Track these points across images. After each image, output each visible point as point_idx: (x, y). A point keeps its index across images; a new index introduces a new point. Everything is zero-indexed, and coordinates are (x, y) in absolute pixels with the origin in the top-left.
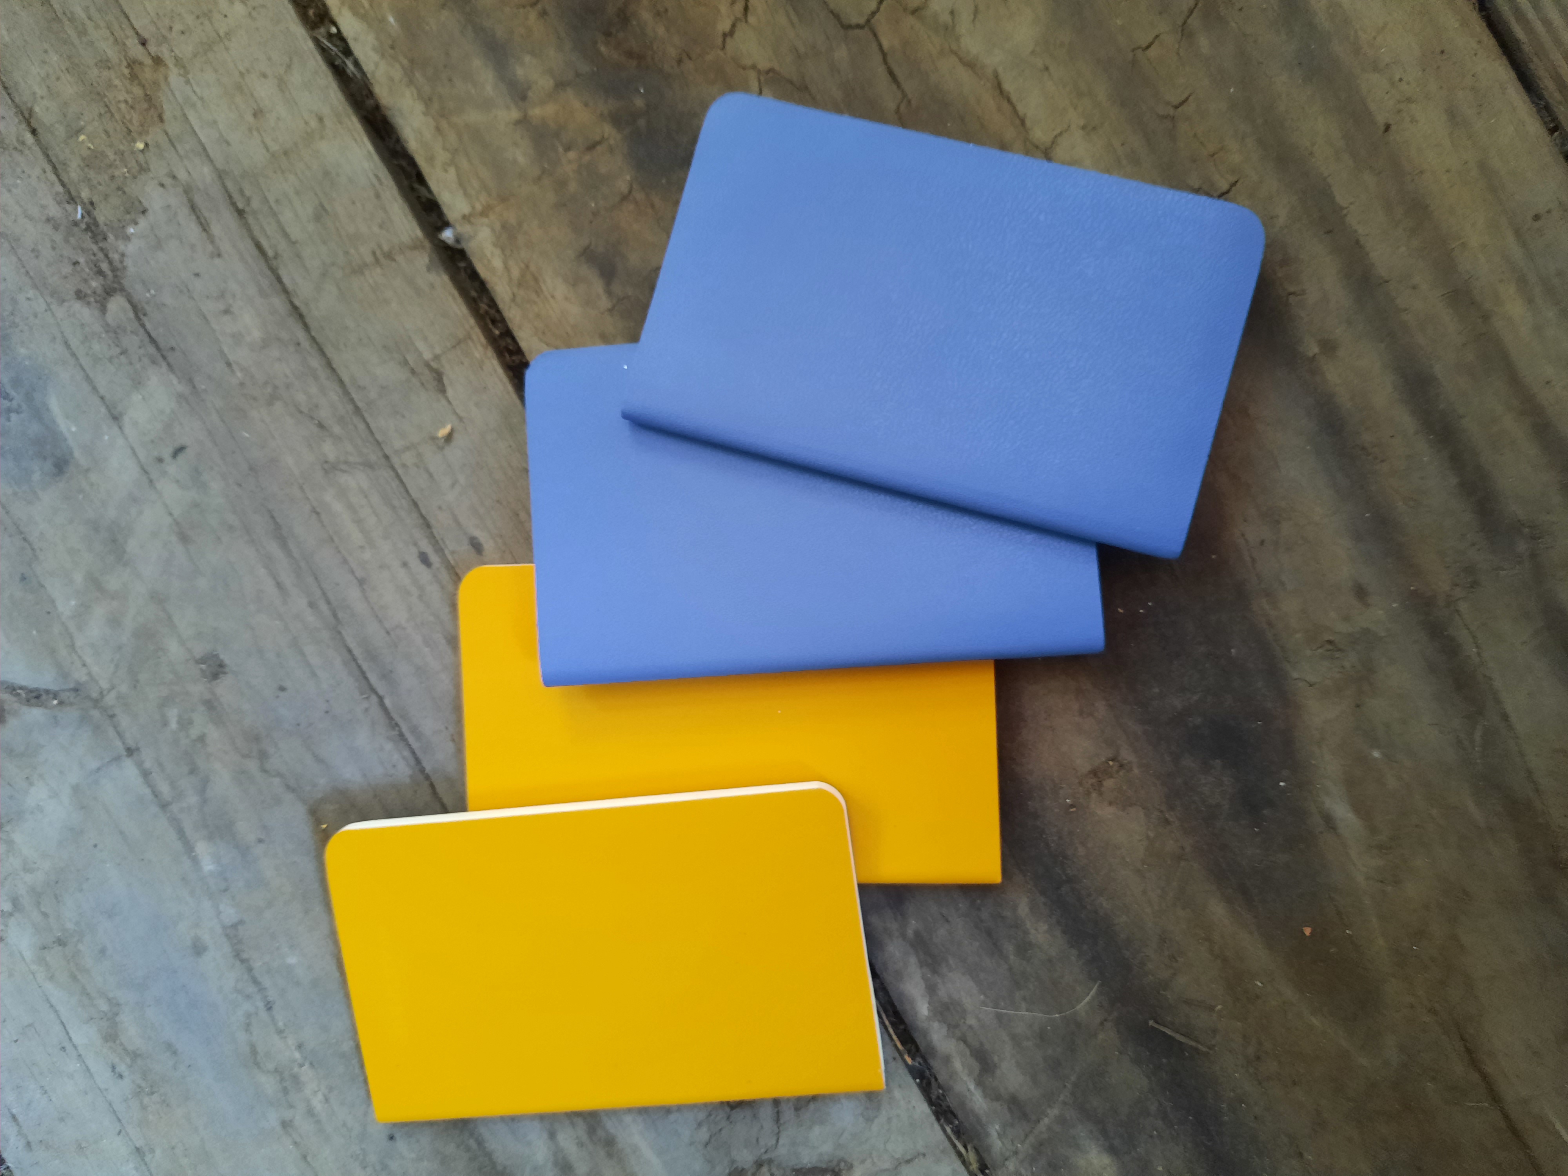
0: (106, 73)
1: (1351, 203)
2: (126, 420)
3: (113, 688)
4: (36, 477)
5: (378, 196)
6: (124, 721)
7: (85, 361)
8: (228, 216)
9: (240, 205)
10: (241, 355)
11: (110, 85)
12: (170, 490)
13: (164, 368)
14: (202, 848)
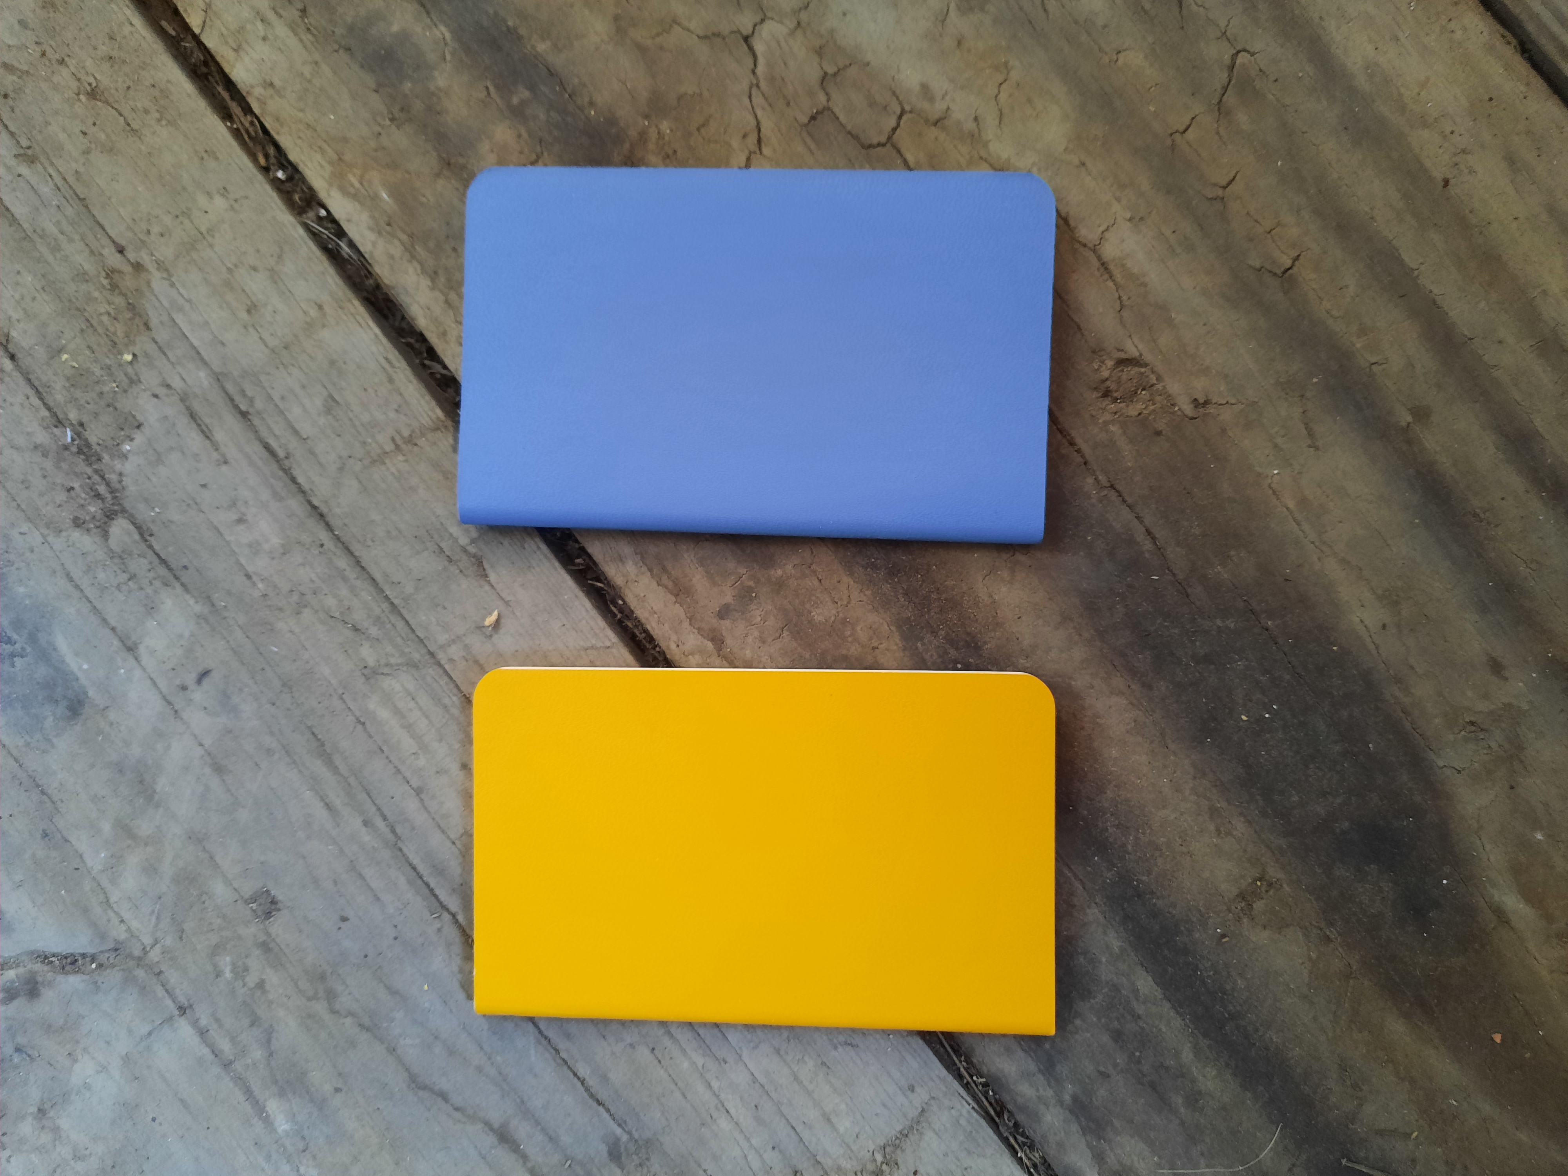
0: (84, 287)
1: (1422, 264)
2: (142, 649)
3: (156, 942)
4: (49, 722)
5: (391, 380)
6: (173, 977)
7: (90, 592)
8: (231, 421)
9: (243, 408)
10: (260, 565)
11: (89, 299)
12: (197, 719)
13: (179, 589)
14: (273, 1106)
